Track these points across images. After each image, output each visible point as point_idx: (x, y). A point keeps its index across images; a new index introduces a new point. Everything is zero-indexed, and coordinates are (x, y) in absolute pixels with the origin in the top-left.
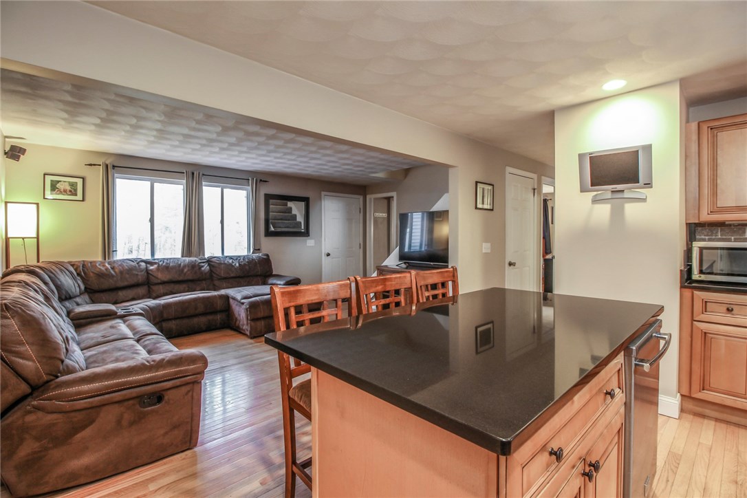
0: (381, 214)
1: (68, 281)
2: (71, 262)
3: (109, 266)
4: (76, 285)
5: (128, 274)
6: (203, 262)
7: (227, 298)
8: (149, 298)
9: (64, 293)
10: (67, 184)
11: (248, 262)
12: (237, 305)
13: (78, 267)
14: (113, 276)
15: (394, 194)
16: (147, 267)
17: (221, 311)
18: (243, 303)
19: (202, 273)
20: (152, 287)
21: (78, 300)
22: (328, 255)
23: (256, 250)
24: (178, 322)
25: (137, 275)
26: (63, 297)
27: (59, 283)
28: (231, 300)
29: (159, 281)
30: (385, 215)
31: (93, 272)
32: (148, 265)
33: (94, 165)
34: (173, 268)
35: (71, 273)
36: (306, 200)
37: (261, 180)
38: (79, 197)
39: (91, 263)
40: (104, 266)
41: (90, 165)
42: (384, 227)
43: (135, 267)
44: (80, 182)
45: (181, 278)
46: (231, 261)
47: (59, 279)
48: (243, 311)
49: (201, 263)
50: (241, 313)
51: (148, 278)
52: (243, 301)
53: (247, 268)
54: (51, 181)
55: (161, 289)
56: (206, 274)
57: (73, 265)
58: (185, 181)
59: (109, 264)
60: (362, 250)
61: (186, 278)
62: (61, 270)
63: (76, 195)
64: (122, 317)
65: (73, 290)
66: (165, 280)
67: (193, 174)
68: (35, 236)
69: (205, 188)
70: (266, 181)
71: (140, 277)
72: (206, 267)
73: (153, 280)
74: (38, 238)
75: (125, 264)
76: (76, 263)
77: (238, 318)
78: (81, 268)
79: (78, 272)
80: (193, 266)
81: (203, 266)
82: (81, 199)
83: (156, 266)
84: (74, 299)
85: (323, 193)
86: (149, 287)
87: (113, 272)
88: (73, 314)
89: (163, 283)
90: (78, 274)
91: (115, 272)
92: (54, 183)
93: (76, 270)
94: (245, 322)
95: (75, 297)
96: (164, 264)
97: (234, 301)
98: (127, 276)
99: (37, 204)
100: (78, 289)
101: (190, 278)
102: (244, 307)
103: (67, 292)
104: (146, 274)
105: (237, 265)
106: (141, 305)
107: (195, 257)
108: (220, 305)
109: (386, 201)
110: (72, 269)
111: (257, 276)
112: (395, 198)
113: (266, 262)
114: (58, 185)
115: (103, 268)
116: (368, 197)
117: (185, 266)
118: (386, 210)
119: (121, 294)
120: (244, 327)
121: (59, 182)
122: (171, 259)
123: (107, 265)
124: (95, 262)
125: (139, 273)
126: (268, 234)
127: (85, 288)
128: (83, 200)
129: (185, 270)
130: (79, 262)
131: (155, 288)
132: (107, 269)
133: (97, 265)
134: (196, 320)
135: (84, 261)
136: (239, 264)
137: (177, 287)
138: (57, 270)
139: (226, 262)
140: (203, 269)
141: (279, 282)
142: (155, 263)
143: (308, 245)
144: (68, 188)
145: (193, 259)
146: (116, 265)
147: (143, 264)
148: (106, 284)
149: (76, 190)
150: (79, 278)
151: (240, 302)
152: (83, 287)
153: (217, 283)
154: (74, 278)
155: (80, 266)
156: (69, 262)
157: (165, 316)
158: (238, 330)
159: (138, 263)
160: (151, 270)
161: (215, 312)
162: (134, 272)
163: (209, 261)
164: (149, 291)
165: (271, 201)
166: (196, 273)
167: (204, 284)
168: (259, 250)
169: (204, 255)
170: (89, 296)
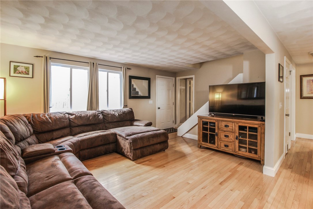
0: (182, 87)
1: (22, 128)
2: (25, 115)
3: (48, 117)
4: (28, 130)
5: (59, 121)
6: (100, 113)
7: (115, 135)
8: (71, 135)
9: (20, 137)
10: (23, 68)
11: (122, 113)
12: (122, 140)
13: (29, 118)
14: (50, 123)
15: (193, 76)
16: (69, 117)
17: (112, 143)
18: (127, 139)
19: (99, 119)
20: (72, 128)
21: (29, 140)
22: (159, 108)
23: (125, 106)
24: (88, 150)
25: (64, 121)
26: (19, 140)
27: (17, 130)
28: (118, 136)
29: (76, 125)
30: (184, 87)
31: (38, 121)
32: (70, 116)
33: (39, 57)
34: (84, 117)
35: (25, 122)
36: (149, 79)
37: (128, 68)
38: (31, 76)
39: (37, 115)
40: (45, 117)
41: (37, 57)
42: (184, 94)
43: (63, 117)
44: (31, 66)
45: (88, 123)
46: (113, 113)
47: (16, 127)
48: (128, 144)
49: (98, 114)
50: (125, 145)
51: (70, 123)
52: (127, 137)
53: (122, 116)
54: (14, 65)
55: (77, 130)
56: (101, 120)
57: (26, 117)
58: (89, 68)
59: (48, 115)
60: (174, 106)
61: (91, 123)
62: (18, 121)
63: (28, 74)
64: (58, 154)
65: (26, 134)
66: (79, 124)
67: (93, 63)
68: (3, 98)
69: (99, 72)
70: (130, 69)
71: (65, 123)
72: (101, 116)
73: (73, 124)
74: (5, 100)
75: (57, 115)
76: (28, 115)
77: (124, 148)
78: (31, 118)
79: (29, 121)
80: (95, 116)
81: (99, 116)
82: (32, 77)
83: (74, 116)
84: (27, 140)
85: (157, 76)
86: (70, 128)
87: (50, 120)
88: (25, 153)
89: (78, 126)
90: (30, 122)
91: (51, 120)
92: (16, 67)
93: (28, 120)
94: (129, 151)
95: (27, 138)
96: (79, 115)
97: (120, 137)
98: (58, 122)
99: (5, 79)
100: (29, 133)
101: (93, 122)
102: (128, 141)
103: (21, 136)
104: (69, 121)
105: (117, 115)
106: (68, 142)
107: (95, 110)
108: (111, 139)
109: (185, 80)
110: (25, 119)
111: (127, 120)
112: (194, 79)
113: (131, 113)
114: (18, 68)
115: (44, 118)
116: (177, 78)
117: (90, 116)
118: (185, 85)
119: (55, 134)
120: (128, 154)
121: (18, 66)
122: (82, 111)
123: (46, 116)
124: (39, 114)
125: (65, 121)
126: (131, 97)
127: (34, 131)
128: (33, 78)
129: (91, 118)
130: (30, 114)
131: (74, 129)
132: (47, 119)
133: (41, 116)
134: (99, 149)
135: (33, 114)
136: (118, 114)
137: (86, 128)
138: (16, 121)
139: (111, 113)
140: (100, 117)
141: (141, 125)
142: (74, 114)
143: (149, 103)
144: (24, 70)
145: (94, 112)
146: (52, 116)
147: (67, 115)
148: (46, 128)
149: (28, 71)
150: (30, 125)
151: (125, 138)
152: (32, 131)
153: (107, 125)
154: (27, 126)
155: (30, 117)
156: (24, 115)
157: (82, 147)
158: (123, 155)
159: (64, 115)
160: (71, 119)
161: (109, 144)
162: (62, 120)
163: (102, 112)
164: (71, 131)
165: (132, 80)
166: (96, 119)
167: (101, 126)
168: (127, 106)
169: (99, 109)
170: (36, 136)
